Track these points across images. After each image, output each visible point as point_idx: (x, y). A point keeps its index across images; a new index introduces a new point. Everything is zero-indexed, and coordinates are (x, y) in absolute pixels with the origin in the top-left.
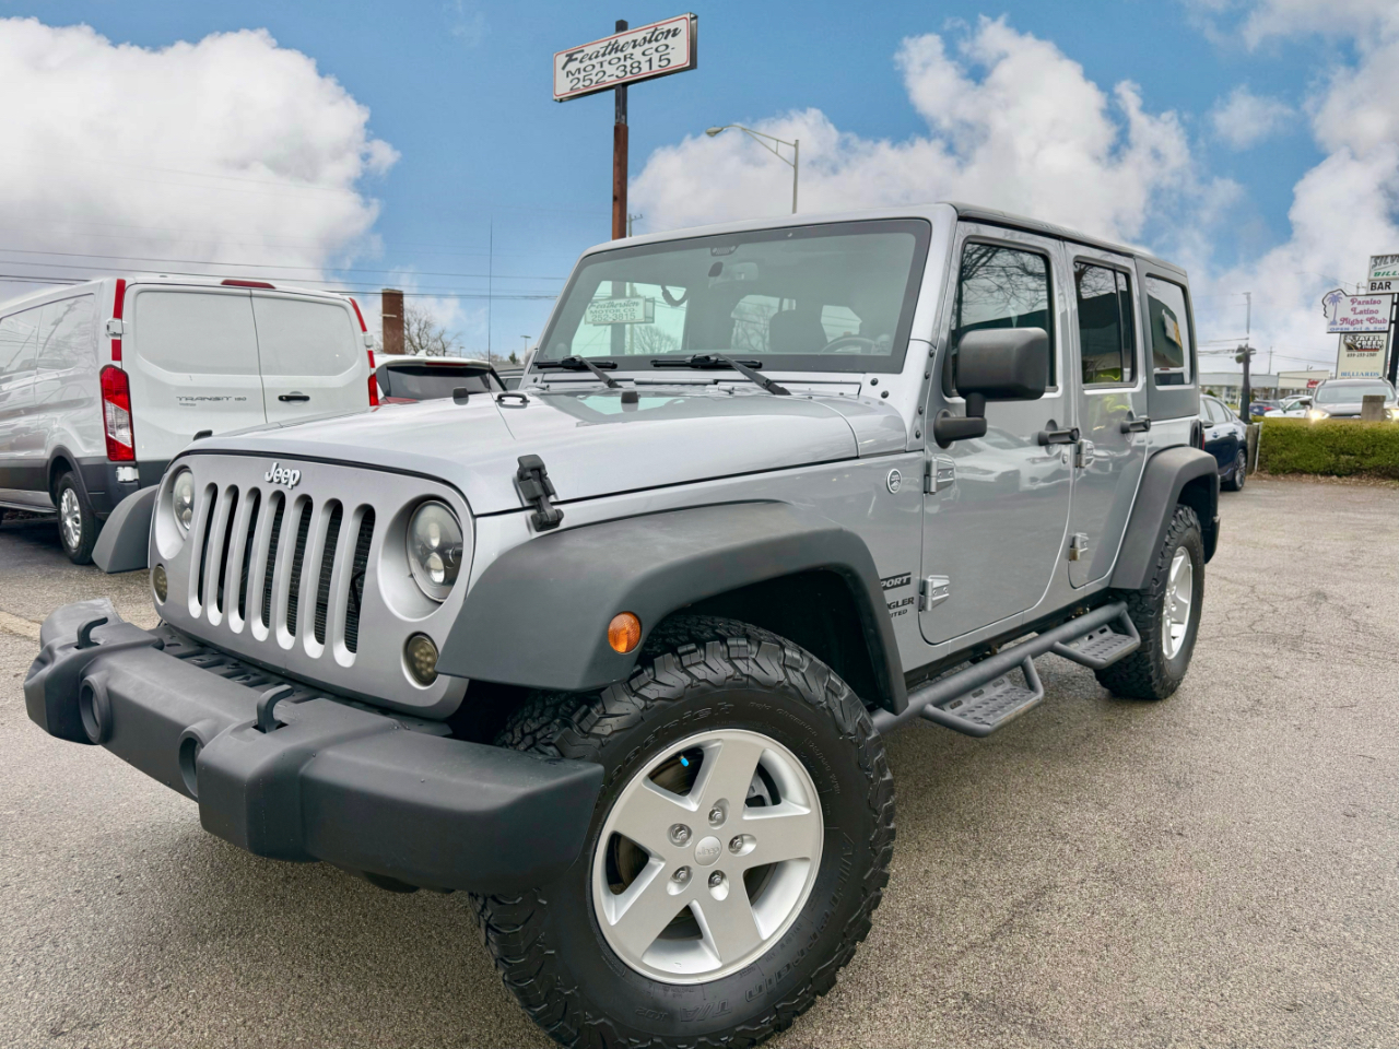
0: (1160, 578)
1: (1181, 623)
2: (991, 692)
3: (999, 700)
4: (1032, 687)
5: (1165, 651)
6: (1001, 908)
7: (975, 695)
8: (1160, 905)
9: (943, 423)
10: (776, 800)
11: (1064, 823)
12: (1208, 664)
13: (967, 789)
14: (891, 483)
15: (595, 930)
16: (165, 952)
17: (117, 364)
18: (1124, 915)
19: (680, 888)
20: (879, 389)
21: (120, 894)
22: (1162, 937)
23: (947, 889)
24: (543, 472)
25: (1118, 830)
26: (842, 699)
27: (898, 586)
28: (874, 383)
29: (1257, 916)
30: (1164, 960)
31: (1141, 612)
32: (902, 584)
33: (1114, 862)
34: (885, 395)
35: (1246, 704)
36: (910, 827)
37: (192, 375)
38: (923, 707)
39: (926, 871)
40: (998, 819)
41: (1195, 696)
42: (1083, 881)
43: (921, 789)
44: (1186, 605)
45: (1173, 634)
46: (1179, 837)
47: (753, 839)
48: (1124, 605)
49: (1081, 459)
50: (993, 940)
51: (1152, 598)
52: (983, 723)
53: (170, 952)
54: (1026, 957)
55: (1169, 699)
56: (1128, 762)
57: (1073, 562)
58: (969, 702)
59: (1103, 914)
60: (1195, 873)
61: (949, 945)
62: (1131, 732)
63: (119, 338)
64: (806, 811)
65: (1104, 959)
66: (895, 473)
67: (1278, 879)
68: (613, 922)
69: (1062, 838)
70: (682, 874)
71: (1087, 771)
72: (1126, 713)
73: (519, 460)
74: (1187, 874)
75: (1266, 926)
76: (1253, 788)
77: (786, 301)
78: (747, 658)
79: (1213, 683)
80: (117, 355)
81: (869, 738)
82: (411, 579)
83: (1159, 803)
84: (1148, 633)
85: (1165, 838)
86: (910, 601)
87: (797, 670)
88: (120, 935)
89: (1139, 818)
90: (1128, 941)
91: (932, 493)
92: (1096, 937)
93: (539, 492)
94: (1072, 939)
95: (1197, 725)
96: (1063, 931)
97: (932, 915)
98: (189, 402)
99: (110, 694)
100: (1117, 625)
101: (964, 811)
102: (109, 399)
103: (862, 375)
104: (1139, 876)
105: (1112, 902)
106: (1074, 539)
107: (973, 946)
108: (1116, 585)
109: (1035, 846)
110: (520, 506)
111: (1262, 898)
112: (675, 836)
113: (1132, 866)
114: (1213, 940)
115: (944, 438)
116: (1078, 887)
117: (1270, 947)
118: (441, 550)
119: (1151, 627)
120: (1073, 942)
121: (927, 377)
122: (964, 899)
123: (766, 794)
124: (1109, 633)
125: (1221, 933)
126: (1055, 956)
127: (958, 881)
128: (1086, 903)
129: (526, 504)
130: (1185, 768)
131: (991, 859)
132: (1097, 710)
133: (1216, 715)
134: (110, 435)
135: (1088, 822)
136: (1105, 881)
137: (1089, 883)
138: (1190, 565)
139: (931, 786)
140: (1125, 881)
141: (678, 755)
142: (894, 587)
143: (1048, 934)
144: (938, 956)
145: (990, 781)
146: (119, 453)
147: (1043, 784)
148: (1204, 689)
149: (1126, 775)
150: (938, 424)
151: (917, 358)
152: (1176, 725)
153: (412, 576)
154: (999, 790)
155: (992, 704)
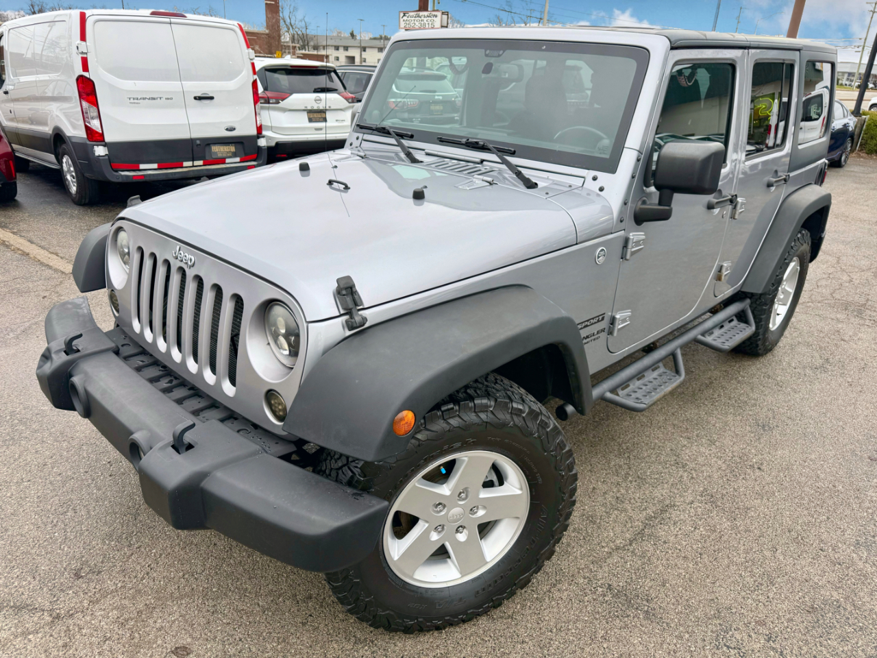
0: (777, 281)
1: (785, 305)
2: (651, 375)
3: (655, 382)
4: (677, 372)
5: (771, 326)
6: (638, 520)
7: (638, 379)
8: (738, 525)
9: (640, 209)
10: (501, 483)
11: (685, 455)
12: (798, 326)
13: (626, 424)
14: (599, 257)
15: (384, 565)
16: (137, 521)
17: (86, 74)
18: (715, 531)
19: (438, 535)
20: (597, 185)
21: (110, 476)
22: (737, 549)
23: (606, 503)
24: (354, 290)
25: (720, 462)
26: (548, 430)
27: (595, 323)
28: (595, 179)
29: (800, 538)
30: (735, 567)
31: (759, 305)
32: (598, 321)
33: (713, 488)
34: (601, 189)
35: (819, 362)
36: (587, 453)
37: (136, 82)
38: (603, 394)
39: (594, 488)
40: (644, 449)
41: (786, 353)
42: (692, 503)
43: (596, 422)
44: (790, 293)
45: (778, 312)
46: (757, 470)
47: (485, 507)
48: (748, 301)
49: (735, 213)
50: (631, 545)
51: (768, 296)
52: (641, 403)
53: (141, 521)
54: (649, 560)
55: (768, 355)
56: (734, 406)
57: (718, 282)
58: (634, 385)
59: (701, 529)
60: (765, 500)
61: (603, 547)
62: (739, 382)
63: (85, 56)
64: (519, 492)
65: (697, 565)
66: (603, 250)
67: (818, 509)
68: (396, 558)
69: (683, 467)
70: (439, 528)
71: (706, 413)
72: (737, 366)
73: (338, 281)
74: (759, 501)
75: (804, 545)
76: (812, 433)
77: (539, 62)
78: (487, 411)
79: (799, 343)
80: (85, 67)
81: (564, 451)
82: (268, 346)
83: (749, 442)
84: (761, 319)
85: (749, 471)
86: (603, 330)
87: (520, 416)
88: (112, 506)
89: (735, 454)
90: (715, 551)
91: (627, 260)
92: (695, 547)
93: (351, 305)
94: (679, 547)
95: (783, 378)
96: (675, 541)
97: (594, 523)
98: (136, 101)
99: (87, 392)
100: (741, 317)
101: (623, 441)
102: (84, 99)
103: (587, 171)
104: (728, 500)
105: (708, 520)
106: (722, 267)
107: (618, 548)
108: (744, 290)
109: (665, 473)
110: (338, 314)
111: (805, 523)
112: (436, 507)
113: (724, 492)
114: (767, 554)
115: (641, 218)
116: (688, 507)
117: (803, 563)
118: (286, 336)
119: (764, 314)
120: (680, 550)
121: (633, 177)
122: (616, 512)
123: (495, 479)
124: (735, 322)
125: (774, 549)
126: (668, 560)
127: (613, 497)
128: (692, 520)
129: (342, 312)
130: (770, 415)
131: (636, 481)
132: (719, 362)
133: (796, 370)
134: (87, 124)
135: (701, 454)
136: (706, 503)
137: (696, 504)
138: (799, 268)
139: (603, 420)
140: (719, 504)
141: (440, 466)
142: (592, 324)
143: (665, 542)
144: (595, 555)
145: (642, 418)
146: (95, 137)
147: (676, 422)
148: (792, 347)
149: (730, 418)
150: (638, 209)
151: (628, 161)
152: (769, 377)
153: (269, 344)
154: (647, 425)
155: (650, 386)
